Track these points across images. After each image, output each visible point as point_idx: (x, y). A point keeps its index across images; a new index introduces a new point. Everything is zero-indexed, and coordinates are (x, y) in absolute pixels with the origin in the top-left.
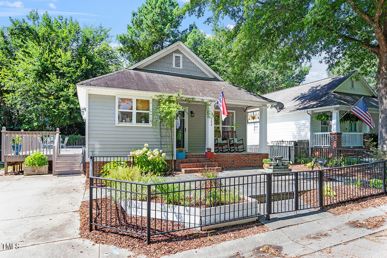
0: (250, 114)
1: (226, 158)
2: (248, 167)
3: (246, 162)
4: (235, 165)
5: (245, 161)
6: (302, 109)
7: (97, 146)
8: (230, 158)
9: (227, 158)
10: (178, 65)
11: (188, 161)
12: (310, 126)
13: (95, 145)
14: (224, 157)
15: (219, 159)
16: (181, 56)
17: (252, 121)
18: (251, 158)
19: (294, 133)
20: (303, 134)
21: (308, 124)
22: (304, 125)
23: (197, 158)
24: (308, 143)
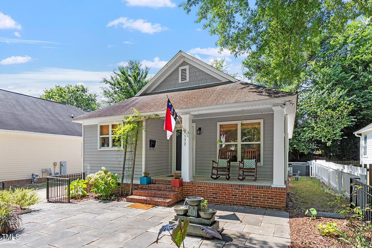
1: (204, 189)
2: (241, 205)
3: (237, 198)
4: (218, 199)
5: (236, 196)
8: (210, 189)
9: (206, 189)
11: (147, 187)
14: (201, 187)
15: (195, 188)
18: (248, 192)
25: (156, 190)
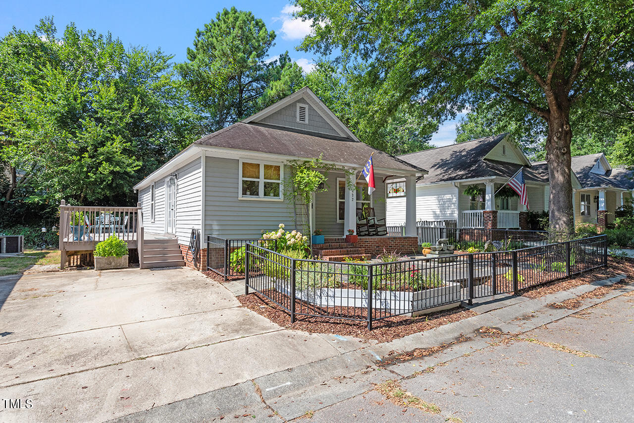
0: (389, 186)
5: (392, 247)
6: (447, 180)
7: (216, 227)
8: (375, 243)
9: (372, 243)
10: (302, 118)
12: (457, 202)
13: (213, 226)
14: (368, 242)
15: (362, 244)
16: (306, 106)
17: (395, 195)
19: (436, 211)
20: (448, 212)
21: (455, 200)
22: (450, 200)
23: (337, 242)
24: (456, 223)
25: (337, 248)
